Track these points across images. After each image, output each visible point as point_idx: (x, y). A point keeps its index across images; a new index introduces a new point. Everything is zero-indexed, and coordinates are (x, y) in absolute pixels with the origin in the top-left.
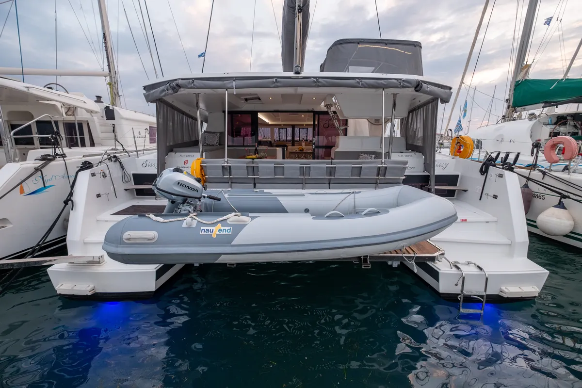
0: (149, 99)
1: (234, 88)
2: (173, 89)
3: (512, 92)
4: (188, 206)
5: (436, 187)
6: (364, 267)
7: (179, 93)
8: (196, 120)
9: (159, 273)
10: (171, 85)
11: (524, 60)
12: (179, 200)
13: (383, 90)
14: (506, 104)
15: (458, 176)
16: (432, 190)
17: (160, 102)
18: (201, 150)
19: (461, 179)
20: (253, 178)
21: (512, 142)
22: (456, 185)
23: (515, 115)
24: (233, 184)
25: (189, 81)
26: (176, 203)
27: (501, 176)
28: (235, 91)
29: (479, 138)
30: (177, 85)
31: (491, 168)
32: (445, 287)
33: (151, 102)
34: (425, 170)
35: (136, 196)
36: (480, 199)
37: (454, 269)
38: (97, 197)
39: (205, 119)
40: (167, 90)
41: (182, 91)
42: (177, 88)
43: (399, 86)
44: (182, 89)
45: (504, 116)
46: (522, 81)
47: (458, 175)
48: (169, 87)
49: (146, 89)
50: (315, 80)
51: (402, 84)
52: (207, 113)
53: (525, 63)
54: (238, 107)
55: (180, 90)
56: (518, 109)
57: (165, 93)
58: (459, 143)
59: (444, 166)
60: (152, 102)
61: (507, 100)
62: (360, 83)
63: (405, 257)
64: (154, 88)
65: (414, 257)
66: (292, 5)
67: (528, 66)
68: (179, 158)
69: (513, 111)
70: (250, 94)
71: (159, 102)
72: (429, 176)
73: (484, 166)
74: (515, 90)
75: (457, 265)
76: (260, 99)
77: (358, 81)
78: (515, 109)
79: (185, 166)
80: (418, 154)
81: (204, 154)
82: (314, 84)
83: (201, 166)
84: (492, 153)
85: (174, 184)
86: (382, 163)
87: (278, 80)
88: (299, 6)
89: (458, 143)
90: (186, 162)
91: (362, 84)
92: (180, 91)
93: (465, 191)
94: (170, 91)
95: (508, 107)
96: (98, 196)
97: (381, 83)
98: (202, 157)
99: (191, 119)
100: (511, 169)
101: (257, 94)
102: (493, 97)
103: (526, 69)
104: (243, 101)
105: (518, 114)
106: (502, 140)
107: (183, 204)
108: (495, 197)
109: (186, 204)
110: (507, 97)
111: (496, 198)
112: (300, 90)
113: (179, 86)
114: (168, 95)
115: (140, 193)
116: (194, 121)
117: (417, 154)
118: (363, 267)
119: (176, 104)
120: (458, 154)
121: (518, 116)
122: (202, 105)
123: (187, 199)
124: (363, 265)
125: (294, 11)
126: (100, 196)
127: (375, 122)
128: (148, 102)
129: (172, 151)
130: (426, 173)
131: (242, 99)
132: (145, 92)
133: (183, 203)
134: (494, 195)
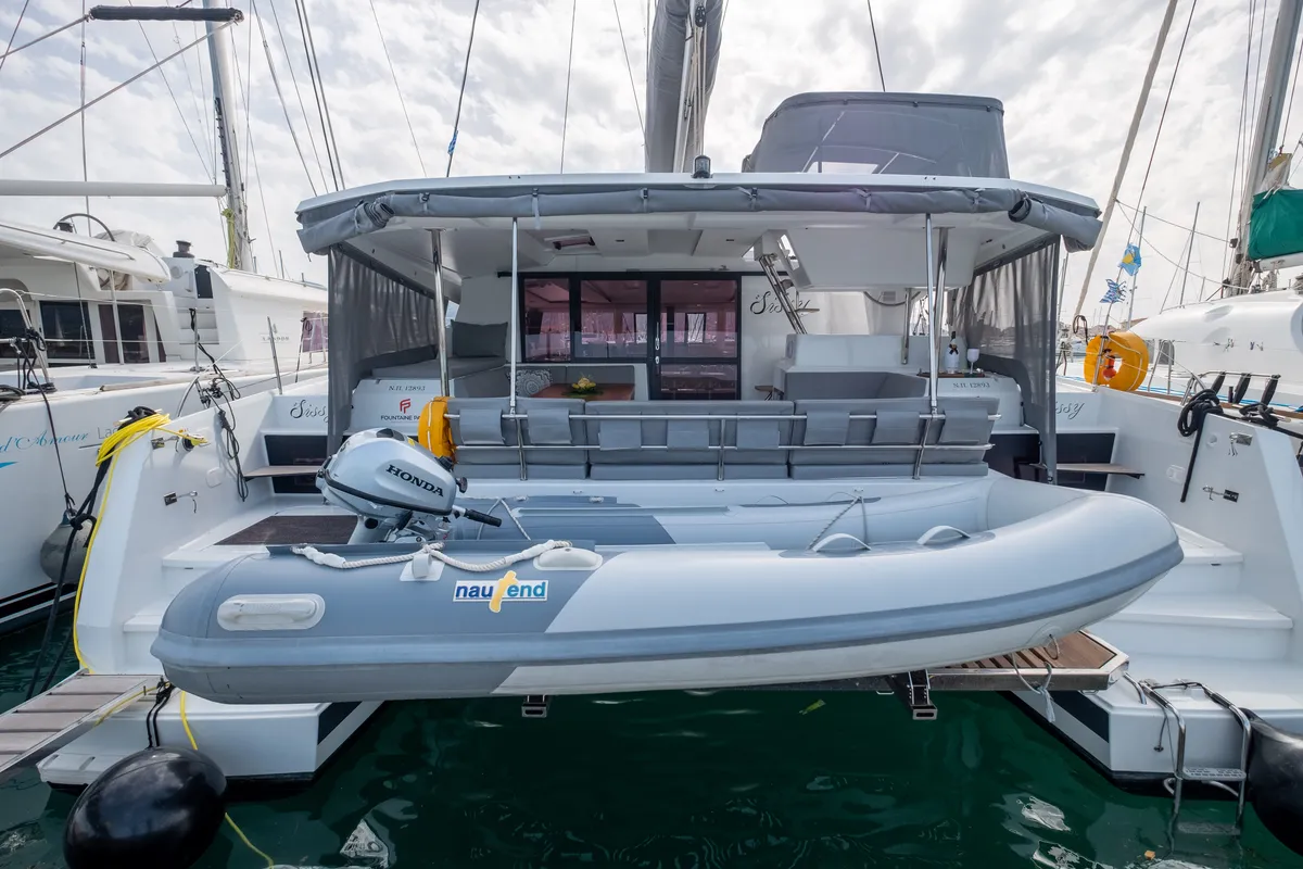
0: (312, 245)
1: (537, 214)
2: (373, 217)
3: (1246, 220)
4: (413, 534)
5: (1060, 467)
6: (919, 715)
7: (389, 228)
8: (432, 295)
9: (327, 723)
10: (369, 207)
11: (1272, 144)
12: (390, 516)
13: (928, 216)
14: (1232, 252)
15: (1111, 436)
16: (1050, 474)
17: (340, 252)
18: (443, 371)
19: (1120, 442)
20: (584, 450)
21: (1256, 349)
22: (1106, 460)
23: (1257, 279)
24: (530, 467)
25: (416, 196)
26: (380, 526)
27: (1245, 441)
28: (538, 223)
29: (1166, 338)
30: (384, 207)
31: (1210, 417)
32: (1125, 754)
33: (316, 252)
34: (1025, 420)
35: (274, 494)
36: (1183, 500)
37: (1151, 704)
38: (167, 504)
39: (454, 295)
40: (358, 222)
41: (398, 224)
42: (384, 215)
43: (971, 207)
44: (398, 219)
45: (1227, 282)
46: (1271, 195)
47: (1114, 435)
48: (363, 213)
49: (304, 217)
50: (748, 192)
51: (977, 202)
52: (458, 280)
53: (1277, 150)
54: (537, 264)
55: (391, 219)
56: (1263, 263)
57: (352, 228)
58: (1109, 350)
59: (1072, 411)
60: (319, 251)
61: (1234, 242)
62: (869, 200)
63: (1024, 676)
64: (322, 218)
65: (1047, 676)
66: (680, 10)
67: (1285, 159)
68: (385, 395)
69: (1251, 269)
70: (573, 231)
71: (339, 254)
72: (1037, 436)
73: (1190, 413)
74: (1252, 216)
75: (1158, 692)
76: (592, 243)
77: (863, 193)
78: (1257, 265)
79: (401, 414)
80: (1003, 380)
81: (451, 382)
82: (746, 204)
83: (445, 418)
84: (1202, 376)
85: (379, 470)
86: (931, 408)
87: (651, 192)
88: (699, 10)
89: (1105, 351)
90: (405, 405)
91: (872, 203)
92: (395, 224)
93: (1137, 476)
94: (368, 224)
95: (1239, 259)
96: (170, 500)
97: (925, 200)
98: (448, 394)
99: (418, 295)
100: (1270, 422)
101: (586, 231)
102: (1193, 231)
103: (1280, 166)
104: (548, 250)
105: (1264, 275)
106: (1231, 345)
107: (400, 529)
108: (1231, 496)
109: (406, 531)
110: (1234, 235)
111: (1235, 500)
112: (703, 219)
113: (389, 210)
114: (360, 233)
115: (284, 485)
116: (425, 298)
117: (1000, 379)
118: (915, 718)
119: (381, 257)
120: (1107, 379)
121: (1266, 282)
122: (447, 260)
123: (410, 516)
124: (916, 711)
125: (683, 24)
126: (175, 500)
127: (885, 299)
128: (308, 253)
129: (368, 374)
130: (1028, 430)
131: (546, 244)
132: (300, 226)
133: (401, 526)
134: (1227, 492)
